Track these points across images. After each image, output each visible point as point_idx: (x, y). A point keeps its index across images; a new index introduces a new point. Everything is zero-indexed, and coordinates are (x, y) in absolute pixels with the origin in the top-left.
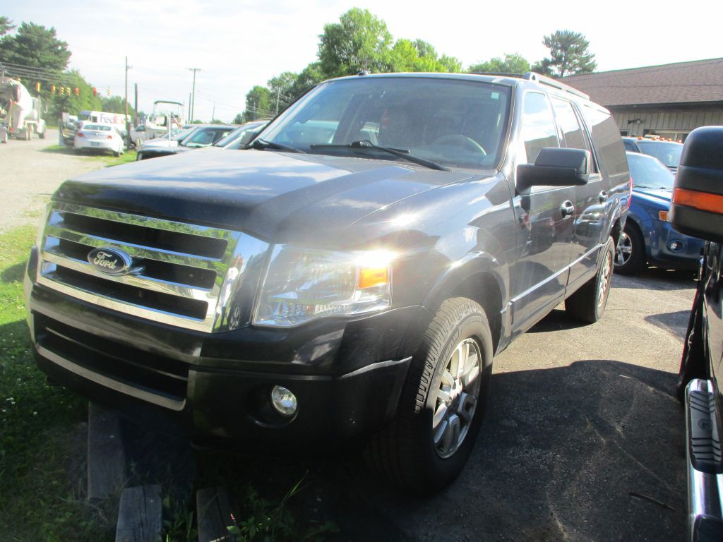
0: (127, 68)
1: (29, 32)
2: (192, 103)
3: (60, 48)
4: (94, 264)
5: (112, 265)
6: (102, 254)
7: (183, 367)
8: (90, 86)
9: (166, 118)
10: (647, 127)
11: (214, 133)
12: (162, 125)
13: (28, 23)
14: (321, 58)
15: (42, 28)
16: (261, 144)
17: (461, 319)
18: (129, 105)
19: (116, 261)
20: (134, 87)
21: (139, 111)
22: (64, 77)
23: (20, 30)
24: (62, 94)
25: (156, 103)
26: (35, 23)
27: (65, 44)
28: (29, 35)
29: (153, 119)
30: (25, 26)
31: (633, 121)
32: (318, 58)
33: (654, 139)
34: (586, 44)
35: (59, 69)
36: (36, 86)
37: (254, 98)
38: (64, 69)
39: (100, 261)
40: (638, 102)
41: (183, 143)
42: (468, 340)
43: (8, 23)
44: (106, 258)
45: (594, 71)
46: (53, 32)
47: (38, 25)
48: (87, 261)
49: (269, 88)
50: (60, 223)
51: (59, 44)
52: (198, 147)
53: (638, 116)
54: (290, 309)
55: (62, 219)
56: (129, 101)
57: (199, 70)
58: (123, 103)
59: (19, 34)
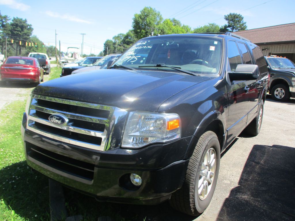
0: (56, 34)
1: (16, 21)
2: (82, 48)
3: (29, 27)
4: (51, 121)
5: (59, 122)
6: (55, 117)
7: (92, 166)
8: (41, 42)
9: (72, 54)
10: (270, 52)
11: (93, 60)
12: (71, 57)
13: (16, 17)
14: (134, 28)
15: (21, 19)
16: (117, 66)
17: (209, 140)
18: (57, 49)
19: (61, 120)
20: (59, 42)
21: (61, 51)
22: (31, 39)
23: (13, 21)
24: (30, 45)
25: (68, 48)
26: (18, 17)
27: (31, 25)
28: (17, 23)
29: (67, 55)
30: (14, 19)
31: (264, 49)
32: (132, 27)
33: (274, 57)
34: (242, 18)
35: (29, 35)
36: (19, 43)
37: (107, 45)
38: (31, 36)
39: (54, 120)
40: (266, 41)
41: (80, 64)
42: (211, 149)
43: (8, 18)
44: (57, 119)
45: (246, 29)
46: (26, 21)
47: (20, 18)
48: (48, 120)
49: (113, 41)
50: (36, 103)
51: (28, 25)
52: (87, 66)
53: (266, 47)
54: (137, 139)
55: (36, 102)
56: (57, 47)
57: (85, 34)
58: (54, 48)
59: (12, 22)
